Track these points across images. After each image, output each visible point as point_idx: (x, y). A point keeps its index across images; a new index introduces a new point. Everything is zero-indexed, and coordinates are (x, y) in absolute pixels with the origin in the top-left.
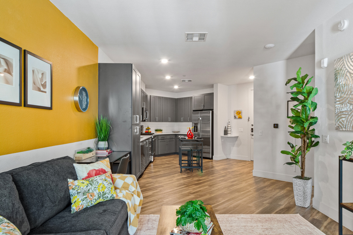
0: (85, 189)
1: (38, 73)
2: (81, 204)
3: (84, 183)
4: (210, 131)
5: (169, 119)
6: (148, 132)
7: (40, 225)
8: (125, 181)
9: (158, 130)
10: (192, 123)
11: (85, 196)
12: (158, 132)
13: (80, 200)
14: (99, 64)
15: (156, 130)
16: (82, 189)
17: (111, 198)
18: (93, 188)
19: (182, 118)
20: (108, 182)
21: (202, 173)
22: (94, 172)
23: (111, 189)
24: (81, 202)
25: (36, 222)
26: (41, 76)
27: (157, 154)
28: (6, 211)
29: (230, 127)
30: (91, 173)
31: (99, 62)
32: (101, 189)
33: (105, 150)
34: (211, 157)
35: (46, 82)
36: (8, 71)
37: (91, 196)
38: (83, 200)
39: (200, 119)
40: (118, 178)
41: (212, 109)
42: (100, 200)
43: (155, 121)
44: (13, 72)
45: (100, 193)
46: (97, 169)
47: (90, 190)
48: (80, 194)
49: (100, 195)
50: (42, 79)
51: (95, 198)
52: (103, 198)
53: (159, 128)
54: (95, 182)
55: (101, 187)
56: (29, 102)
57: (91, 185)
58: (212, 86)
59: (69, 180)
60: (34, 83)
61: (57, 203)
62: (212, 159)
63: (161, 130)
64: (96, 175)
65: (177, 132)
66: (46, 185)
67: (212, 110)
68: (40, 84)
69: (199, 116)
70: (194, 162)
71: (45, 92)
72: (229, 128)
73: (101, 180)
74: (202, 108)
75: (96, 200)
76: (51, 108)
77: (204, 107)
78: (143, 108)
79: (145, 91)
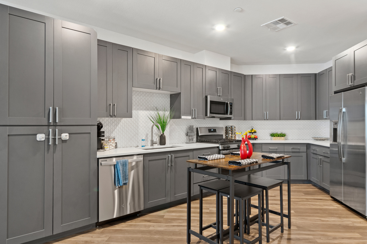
5: (297, 113)
10: (331, 122)
15: (273, 135)
19: (325, 112)
39: (344, 110)
53: (279, 132)
63: (283, 135)
74: (349, 84)
77: (354, 79)
78: (206, 97)
79: (229, 69)
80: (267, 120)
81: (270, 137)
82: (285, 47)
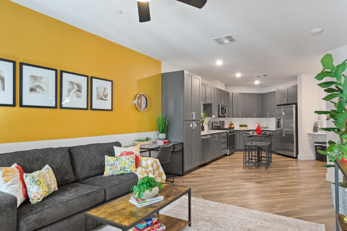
0: (112, 163)
1: (101, 89)
2: (108, 172)
3: (113, 159)
4: (293, 126)
5: (254, 114)
6: (231, 127)
7: (82, 179)
8: (147, 162)
9: (243, 125)
10: (276, 118)
11: (111, 167)
12: (242, 127)
13: (108, 169)
14: (162, 74)
15: (241, 126)
16: (111, 162)
17: (131, 172)
18: (117, 163)
19: (268, 114)
20: (130, 161)
21: (266, 170)
22: (125, 153)
23: (131, 165)
24: (109, 171)
25: (79, 177)
26: (103, 90)
27: (239, 149)
28: (56, 165)
29: (321, 122)
30: (123, 153)
31: (162, 72)
32: (123, 164)
33: (162, 140)
34: (295, 156)
35: (107, 94)
36: (79, 91)
37: (115, 168)
38: (110, 170)
39: (284, 114)
40: (144, 160)
41: (295, 102)
42: (122, 172)
43: (238, 116)
44: (82, 91)
45: (122, 167)
46: (127, 151)
47: (115, 164)
48: (109, 165)
49: (121, 168)
50: (104, 92)
51: (118, 169)
52: (124, 171)
53: (244, 124)
54: (120, 159)
55: (123, 163)
56: (94, 107)
57: (117, 161)
58: (295, 78)
59: (106, 156)
60: (98, 95)
61: (94, 168)
62: (297, 158)
63: (246, 126)
64: (126, 155)
65: (264, 128)
66: (87, 156)
67: (296, 104)
68: (103, 95)
69: (283, 112)
70: (263, 159)
71: (107, 100)
72: (319, 124)
73: (125, 158)
74: (285, 102)
75: (118, 171)
76: (111, 110)
77: (288, 101)
78: (219, 105)
79: (224, 89)
80: (240, 117)
81: (239, 127)
82: (255, 82)
